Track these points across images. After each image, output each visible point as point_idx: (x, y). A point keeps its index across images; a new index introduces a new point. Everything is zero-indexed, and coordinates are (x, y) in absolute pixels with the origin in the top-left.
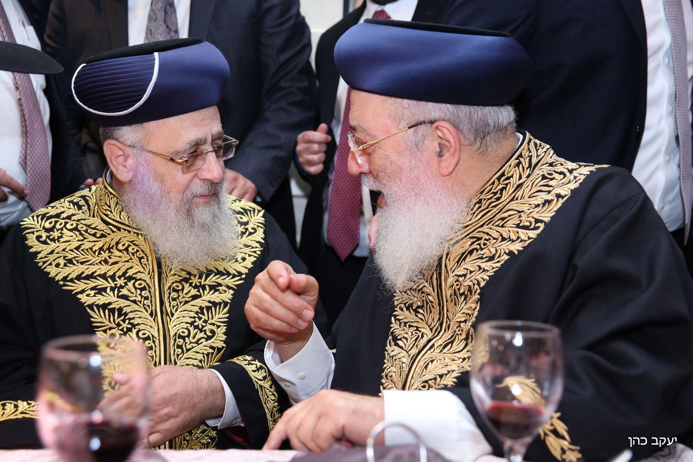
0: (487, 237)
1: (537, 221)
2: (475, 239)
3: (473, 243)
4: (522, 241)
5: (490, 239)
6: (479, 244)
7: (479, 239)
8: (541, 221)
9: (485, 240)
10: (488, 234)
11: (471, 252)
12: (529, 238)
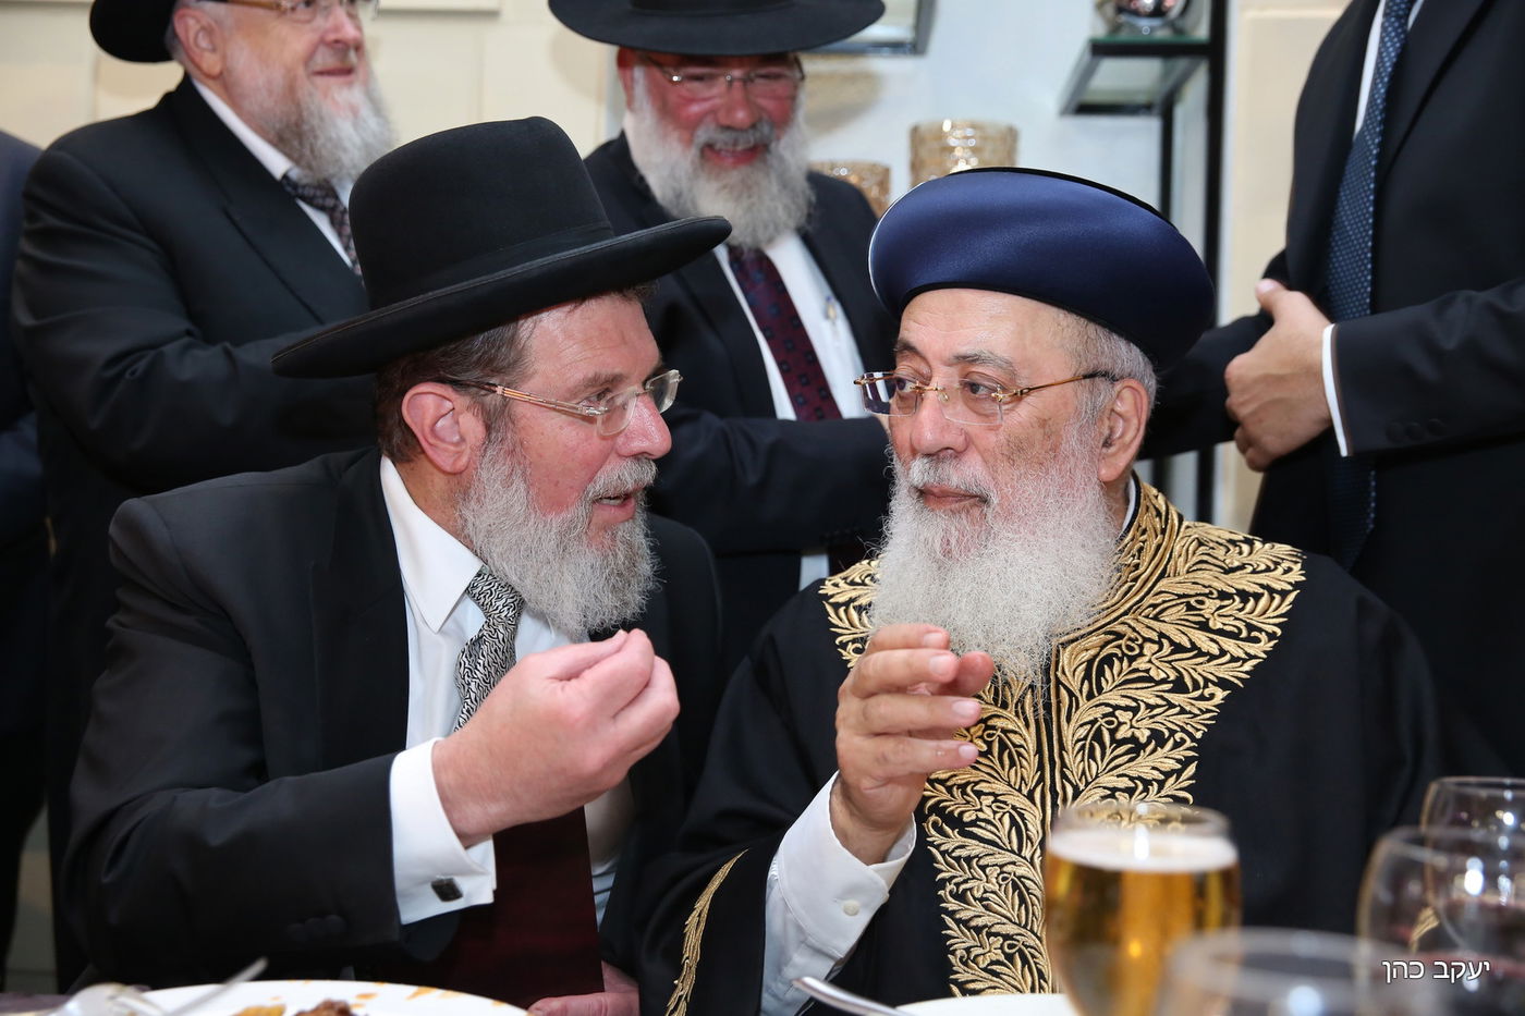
0: (1133, 635)
1: (1250, 627)
2: (1112, 637)
3: (1107, 643)
4: (1234, 659)
5: (1137, 640)
6: (1119, 647)
7: (1120, 636)
8: (1260, 630)
9: (1130, 639)
10: (1134, 630)
11: (1108, 660)
12: (1251, 657)
